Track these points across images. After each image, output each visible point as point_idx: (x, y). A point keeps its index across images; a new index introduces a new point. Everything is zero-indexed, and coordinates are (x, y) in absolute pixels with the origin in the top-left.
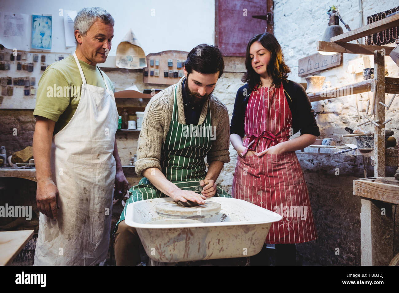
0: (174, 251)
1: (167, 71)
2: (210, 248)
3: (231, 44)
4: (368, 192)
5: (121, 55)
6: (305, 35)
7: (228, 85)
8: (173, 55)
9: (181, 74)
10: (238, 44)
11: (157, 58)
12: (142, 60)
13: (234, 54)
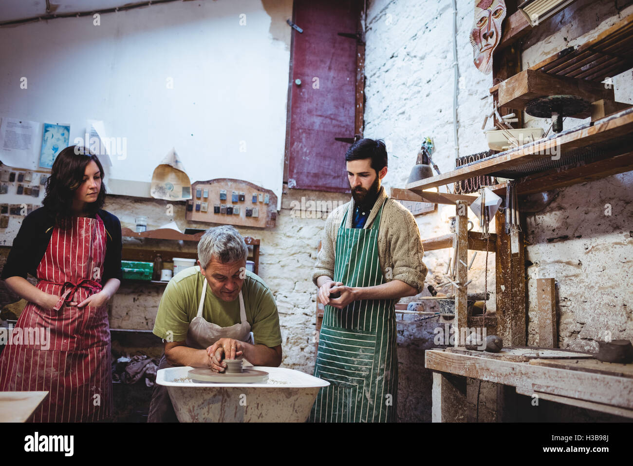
0: (208, 415)
1: (219, 206)
2: (248, 413)
3: (306, 174)
4: (438, 364)
5: (158, 182)
6: (399, 169)
7: (300, 227)
8: (227, 185)
9: (237, 210)
10: (314, 174)
11: (206, 188)
12: (186, 190)
13: (308, 186)
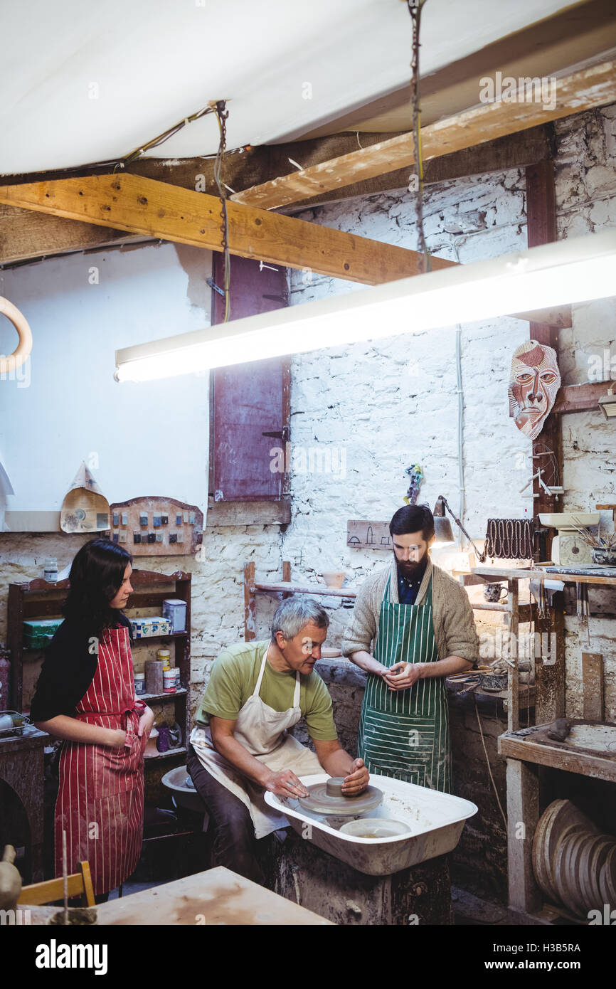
1: (139, 533)
3: (233, 481)
5: (67, 510)
7: (223, 546)
8: (147, 504)
9: (159, 536)
10: (241, 480)
11: (125, 513)
12: (101, 518)
13: (236, 497)
